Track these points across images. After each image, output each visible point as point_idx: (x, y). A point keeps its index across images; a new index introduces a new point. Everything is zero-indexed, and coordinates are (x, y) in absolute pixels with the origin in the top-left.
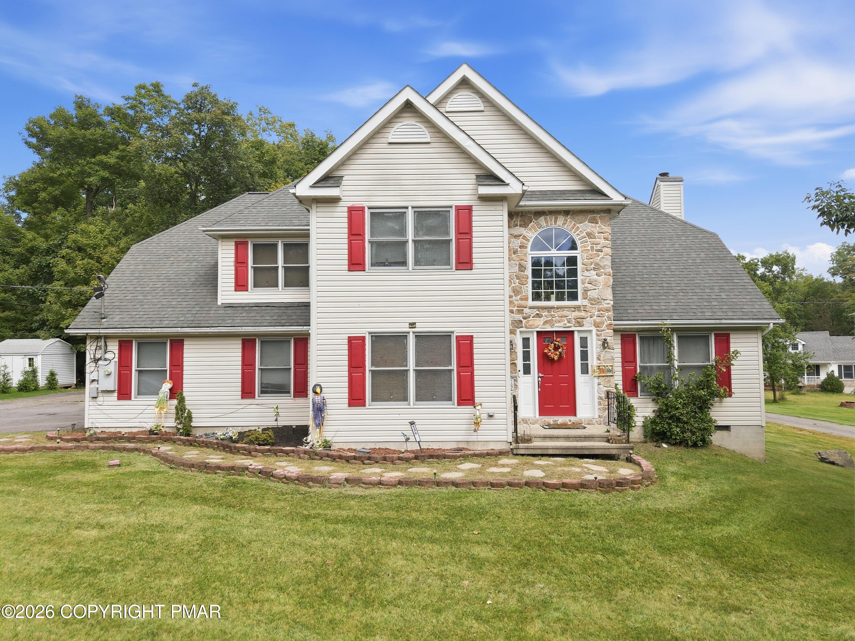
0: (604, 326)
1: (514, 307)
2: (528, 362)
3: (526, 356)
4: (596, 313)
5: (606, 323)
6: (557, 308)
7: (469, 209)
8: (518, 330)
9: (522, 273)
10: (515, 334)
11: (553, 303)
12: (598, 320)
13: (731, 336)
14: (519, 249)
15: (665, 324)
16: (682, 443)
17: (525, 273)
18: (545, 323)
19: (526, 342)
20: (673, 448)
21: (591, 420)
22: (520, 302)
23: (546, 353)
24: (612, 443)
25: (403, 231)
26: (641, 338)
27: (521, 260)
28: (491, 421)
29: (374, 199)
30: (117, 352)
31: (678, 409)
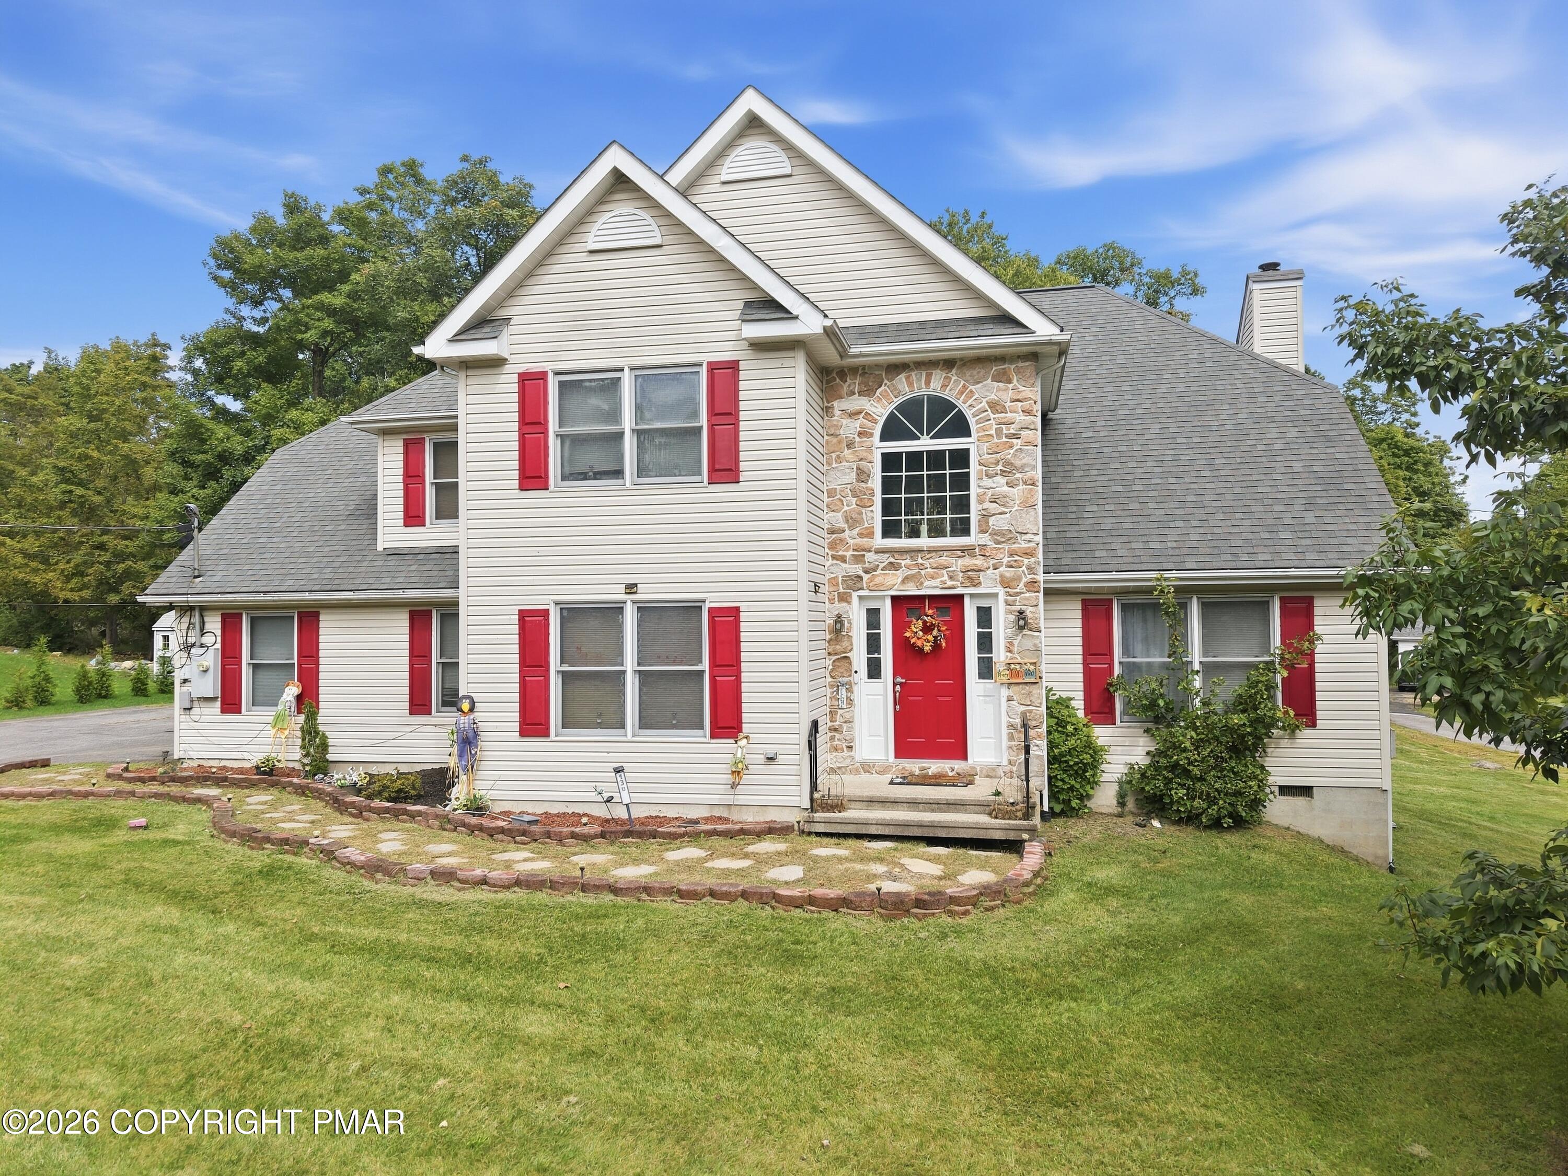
0: (1021, 585)
1: (847, 550)
2: (876, 655)
3: (873, 643)
4: (1005, 560)
5: (1024, 580)
6: (929, 552)
7: (733, 366)
8: (855, 595)
9: (863, 485)
10: (849, 603)
11: (924, 541)
12: (1009, 573)
13: (1317, 603)
14: (857, 439)
15: (1166, 579)
16: (1191, 819)
17: (869, 485)
18: (906, 580)
19: (873, 616)
20: (1172, 829)
21: (994, 770)
22: (859, 541)
23: (908, 639)
24: (996, 817)
25: (614, 415)
26: (1124, 608)
27: (861, 460)
28: (772, 768)
29: (565, 355)
30: (218, 633)
31: (1185, 750)
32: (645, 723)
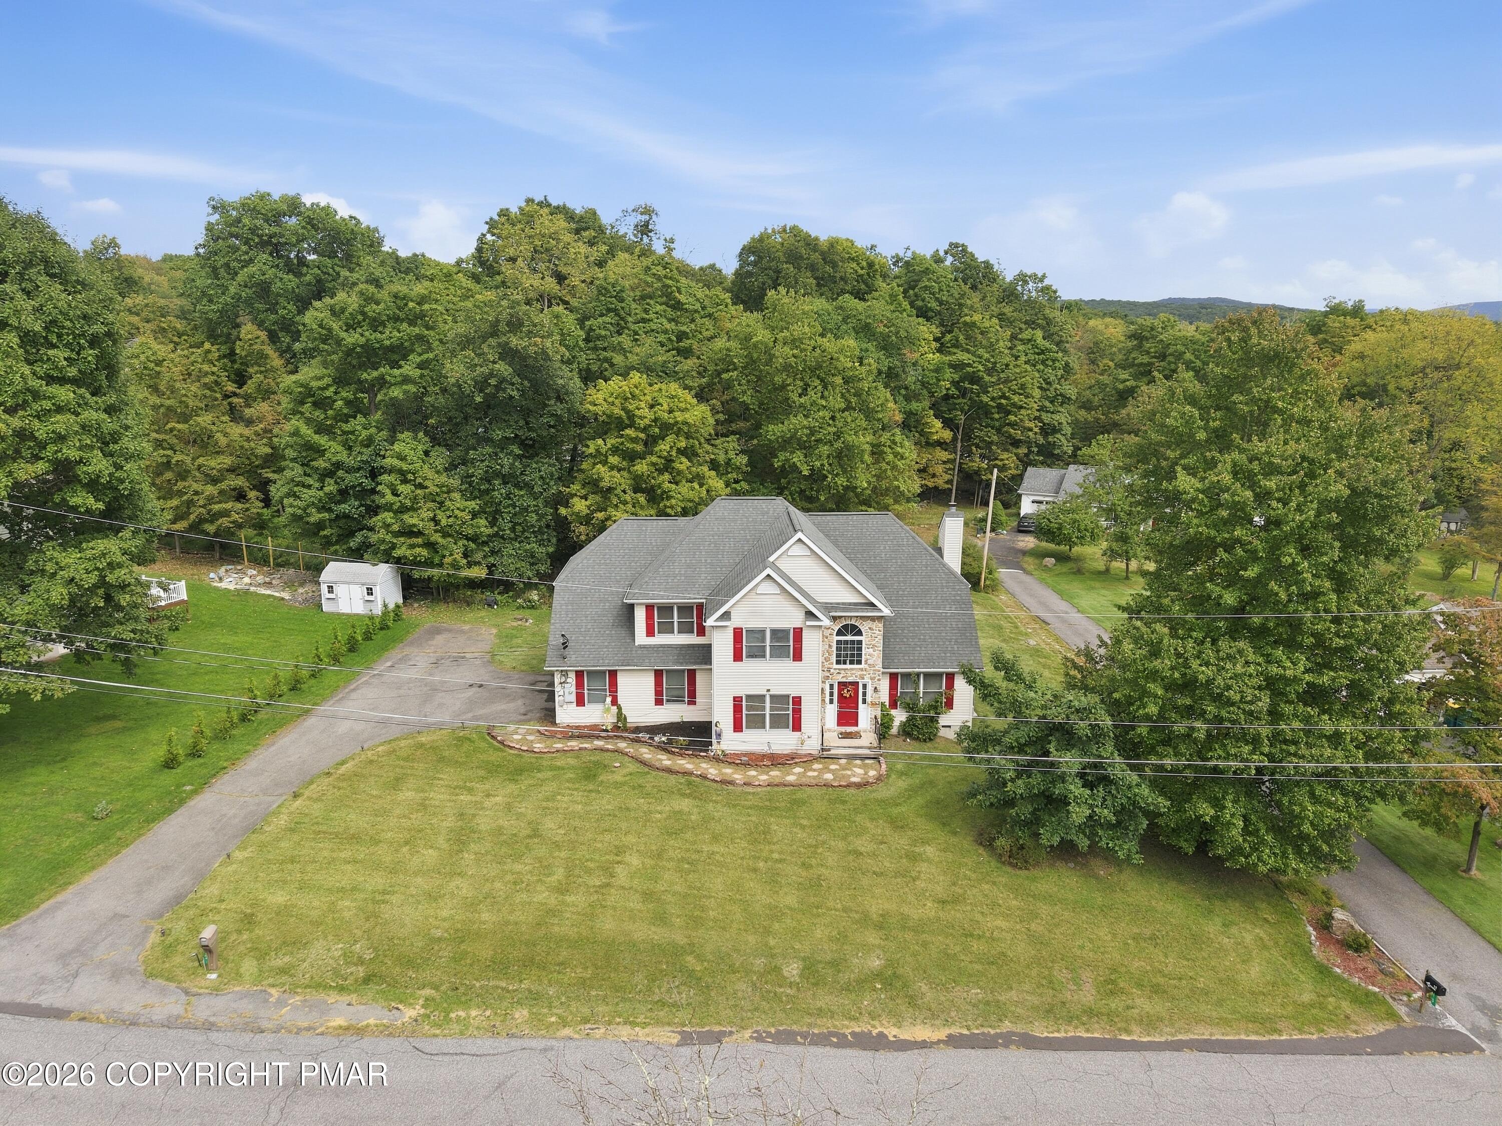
0: (876, 679)
1: (825, 668)
2: (832, 698)
3: (831, 694)
4: (871, 672)
6: (850, 669)
7: (801, 631)
8: (827, 682)
9: (830, 649)
10: (825, 685)
11: (848, 666)
12: (873, 676)
13: (955, 678)
14: (830, 637)
15: (917, 671)
16: (918, 739)
17: (832, 649)
18: (843, 677)
19: (832, 686)
20: (912, 742)
21: (866, 728)
22: (829, 665)
23: (842, 693)
25: (764, 640)
26: (902, 678)
27: (830, 642)
28: (810, 739)
29: (748, 624)
30: (574, 680)
32: (771, 727)
